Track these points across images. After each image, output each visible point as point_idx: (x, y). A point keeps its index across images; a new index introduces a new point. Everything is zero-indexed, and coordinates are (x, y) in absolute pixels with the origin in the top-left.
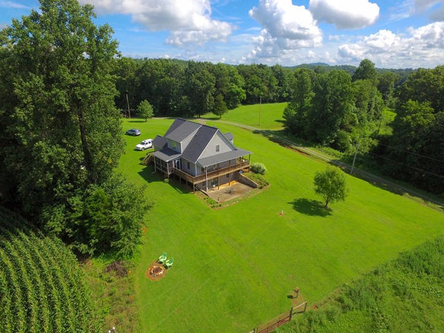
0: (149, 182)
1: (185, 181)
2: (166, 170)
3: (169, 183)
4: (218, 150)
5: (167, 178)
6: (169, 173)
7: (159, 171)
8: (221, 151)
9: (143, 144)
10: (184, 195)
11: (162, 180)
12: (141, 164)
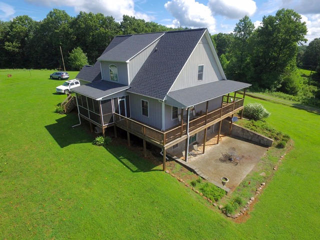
0: (62, 145)
1: (142, 140)
2: (98, 119)
3: (106, 145)
4: (200, 77)
5: (101, 134)
6: (105, 126)
7: (85, 123)
8: (206, 79)
9: (67, 84)
10: (142, 174)
11: (91, 139)
12: (57, 112)
